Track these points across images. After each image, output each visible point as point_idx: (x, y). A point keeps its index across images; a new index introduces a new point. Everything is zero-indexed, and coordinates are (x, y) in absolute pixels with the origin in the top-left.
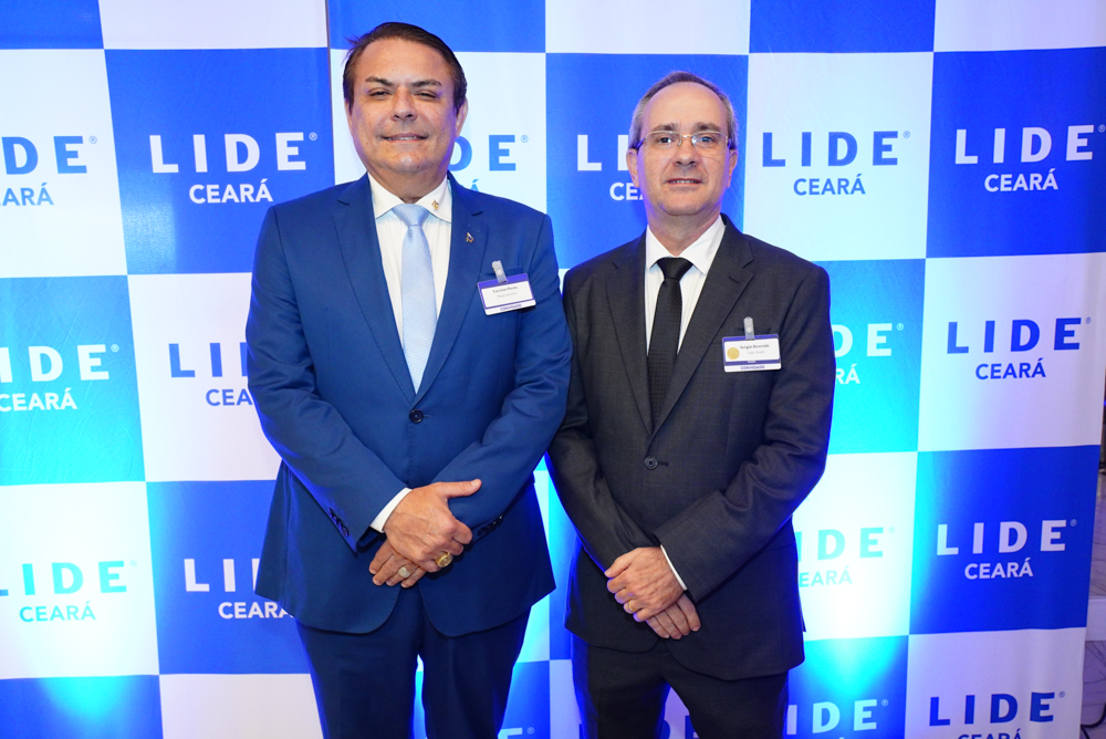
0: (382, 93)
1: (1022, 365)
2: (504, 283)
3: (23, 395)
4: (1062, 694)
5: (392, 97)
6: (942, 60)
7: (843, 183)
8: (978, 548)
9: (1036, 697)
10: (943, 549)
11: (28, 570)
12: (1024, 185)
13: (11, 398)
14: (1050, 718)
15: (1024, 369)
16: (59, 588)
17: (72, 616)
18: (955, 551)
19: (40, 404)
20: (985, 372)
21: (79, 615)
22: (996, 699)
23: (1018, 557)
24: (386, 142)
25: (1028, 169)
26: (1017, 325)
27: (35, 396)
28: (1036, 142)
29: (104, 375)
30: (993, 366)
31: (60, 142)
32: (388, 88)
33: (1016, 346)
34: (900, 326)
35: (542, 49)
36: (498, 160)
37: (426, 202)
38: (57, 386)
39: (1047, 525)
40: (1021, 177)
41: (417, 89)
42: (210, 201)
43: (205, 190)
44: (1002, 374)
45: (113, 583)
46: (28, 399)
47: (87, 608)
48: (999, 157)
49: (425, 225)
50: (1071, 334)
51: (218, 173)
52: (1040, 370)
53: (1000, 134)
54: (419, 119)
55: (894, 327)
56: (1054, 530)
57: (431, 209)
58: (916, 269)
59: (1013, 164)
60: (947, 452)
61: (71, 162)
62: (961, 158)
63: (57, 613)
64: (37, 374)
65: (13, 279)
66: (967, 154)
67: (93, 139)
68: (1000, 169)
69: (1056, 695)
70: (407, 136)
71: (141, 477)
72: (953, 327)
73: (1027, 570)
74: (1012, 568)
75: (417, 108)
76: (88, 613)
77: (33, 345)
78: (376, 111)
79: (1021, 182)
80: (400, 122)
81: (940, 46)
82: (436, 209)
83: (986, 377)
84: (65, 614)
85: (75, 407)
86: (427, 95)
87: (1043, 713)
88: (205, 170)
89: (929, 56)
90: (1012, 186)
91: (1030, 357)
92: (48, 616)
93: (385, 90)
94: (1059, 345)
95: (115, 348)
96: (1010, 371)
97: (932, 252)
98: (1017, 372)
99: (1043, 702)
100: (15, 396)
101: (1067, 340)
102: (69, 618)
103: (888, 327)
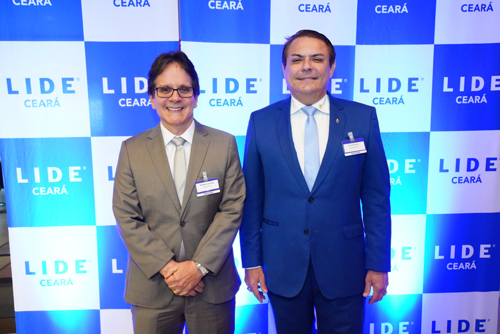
0: (298, 60)
1: (471, 177)
2: (353, 142)
3: (44, 188)
4: (489, 320)
5: (302, 62)
6: (438, 48)
7: (395, 100)
8: (452, 256)
9: (478, 321)
10: (437, 257)
11: (44, 263)
12: (472, 101)
13: (39, 190)
14: (484, 331)
15: (473, 179)
16: (57, 272)
17: (63, 284)
18: (442, 257)
19: (52, 192)
20: (456, 180)
21: (66, 283)
22: (460, 322)
23: (470, 260)
24: (299, 80)
25: (474, 94)
26: (469, 160)
27: (50, 188)
28: (477, 82)
29: (80, 180)
30: (459, 178)
31: (64, 80)
32: (301, 58)
33: (469, 169)
34: (419, 160)
35: (269, 43)
36: (250, 89)
37: (316, 105)
38: (59, 184)
39: (482, 247)
40: (471, 97)
41: (314, 58)
42: (128, 105)
43: (126, 101)
44: (463, 181)
45: (81, 269)
46: (46, 190)
47: (70, 280)
48: (462, 89)
49: (315, 116)
50: (493, 164)
51: (131, 94)
52: (479, 180)
53: (462, 79)
54: (314, 71)
55: (416, 161)
56: (485, 249)
57: (318, 108)
58: (426, 136)
59: (468, 92)
60: (439, 215)
61: (69, 89)
62: (446, 89)
63: (56, 282)
64: (51, 179)
65: (42, 138)
66: (448, 87)
67: (78, 79)
68: (462, 94)
69: (486, 321)
70: (309, 78)
71: (94, 223)
72: (442, 161)
73: (474, 266)
74: (467, 265)
75: (313, 66)
76: (70, 282)
77: (49, 167)
78: (296, 68)
79: (471, 100)
80: (305, 73)
81: (437, 42)
82: (320, 108)
83: (456, 183)
84: (60, 283)
85: (67, 193)
86: (317, 60)
87: (481, 328)
88: (126, 92)
89: (433, 46)
90: (467, 101)
91: (475, 174)
92: (52, 284)
93: (299, 59)
94: (488, 169)
95: (85, 168)
96: (466, 180)
97: (433, 129)
98: (469, 181)
99: (481, 323)
100: (41, 188)
101: (491, 167)
102: (61, 285)
103: (414, 161)
